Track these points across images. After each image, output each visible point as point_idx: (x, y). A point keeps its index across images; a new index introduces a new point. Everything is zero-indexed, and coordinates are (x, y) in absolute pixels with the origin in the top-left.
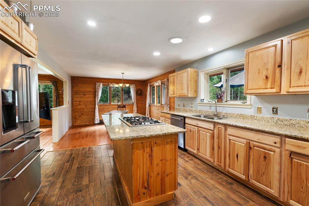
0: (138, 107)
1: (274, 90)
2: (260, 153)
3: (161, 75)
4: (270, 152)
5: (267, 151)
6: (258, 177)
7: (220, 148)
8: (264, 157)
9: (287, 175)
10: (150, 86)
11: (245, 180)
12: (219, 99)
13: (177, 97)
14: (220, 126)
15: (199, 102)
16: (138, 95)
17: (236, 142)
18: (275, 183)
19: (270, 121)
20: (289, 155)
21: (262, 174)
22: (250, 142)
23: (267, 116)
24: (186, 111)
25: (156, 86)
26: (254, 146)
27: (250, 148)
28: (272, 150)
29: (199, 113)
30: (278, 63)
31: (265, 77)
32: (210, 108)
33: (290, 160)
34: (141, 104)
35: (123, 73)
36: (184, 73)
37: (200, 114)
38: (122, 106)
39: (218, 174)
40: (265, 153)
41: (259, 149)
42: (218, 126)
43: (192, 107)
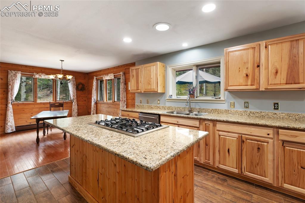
0: (79, 105)
1: (254, 87)
2: (253, 145)
3: (114, 67)
4: (263, 143)
5: (260, 143)
6: (252, 168)
7: (208, 145)
8: (257, 149)
9: (281, 162)
10: (97, 80)
11: (238, 173)
12: (191, 95)
13: (143, 92)
14: (208, 122)
15: (168, 98)
16: (79, 90)
17: (227, 137)
18: (270, 171)
19: (244, 114)
20: (282, 144)
21: (255, 165)
22: (242, 135)
23: (240, 110)
24: (152, 108)
25: (106, 80)
26: (246, 139)
27: (243, 142)
28: (265, 141)
29: (168, 109)
30: (257, 64)
31: (245, 75)
32: (187, 104)
33: (283, 149)
34: (83, 101)
35: (62, 61)
36: (152, 67)
37: (173, 111)
38: (58, 104)
39: (207, 172)
40: (259, 145)
41: (252, 142)
42: (205, 122)
43: (158, 104)
